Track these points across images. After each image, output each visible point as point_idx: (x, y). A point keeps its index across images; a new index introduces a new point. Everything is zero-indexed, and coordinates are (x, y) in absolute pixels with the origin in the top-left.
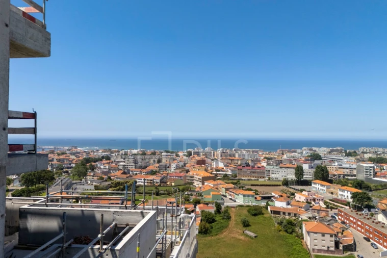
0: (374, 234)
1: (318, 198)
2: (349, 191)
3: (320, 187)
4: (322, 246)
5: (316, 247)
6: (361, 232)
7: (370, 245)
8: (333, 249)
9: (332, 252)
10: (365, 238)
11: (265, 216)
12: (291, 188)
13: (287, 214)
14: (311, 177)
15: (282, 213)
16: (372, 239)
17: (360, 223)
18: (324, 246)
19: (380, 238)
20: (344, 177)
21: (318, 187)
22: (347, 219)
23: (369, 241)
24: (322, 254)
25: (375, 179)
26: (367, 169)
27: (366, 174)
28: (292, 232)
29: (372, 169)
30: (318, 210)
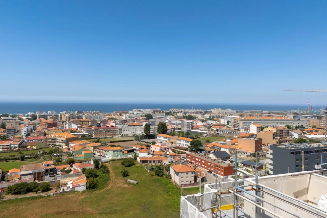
0: (215, 168)
1: (168, 148)
2: (184, 140)
3: (163, 139)
4: (187, 181)
5: (183, 183)
6: (204, 168)
7: (213, 176)
8: (193, 182)
9: (193, 184)
10: (208, 172)
11: (136, 165)
12: (142, 141)
13: (152, 162)
14: (153, 132)
15: (148, 162)
16: (213, 172)
17: (203, 162)
18: (188, 181)
19: (219, 170)
20: (174, 130)
21: (161, 138)
22: (194, 160)
23: (211, 173)
24: (187, 187)
25: (193, 130)
26: (188, 124)
27: (187, 128)
28: (163, 174)
29: (191, 124)
30: (174, 156)
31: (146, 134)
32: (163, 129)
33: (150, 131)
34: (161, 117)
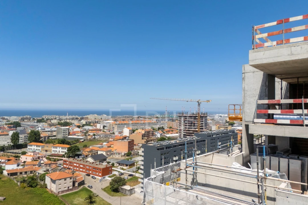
0: (93, 170)
1: (42, 156)
2: (60, 147)
3: (35, 148)
4: (65, 188)
5: (60, 190)
6: (83, 172)
7: (91, 178)
8: (71, 188)
9: (71, 190)
10: (86, 175)
11: (2, 179)
12: (8, 152)
13: (24, 173)
14: (22, 141)
15: (18, 174)
16: (91, 174)
17: (82, 166)
18: (66, 187)
19: (97, 172)
20: (48, 138)
21: (33, 147)
22: (71, 166)
23: (89, 176)
24: (65, 193)
25: (69, 137)
26: (64, 131)
27: (63, 134)
28: (37, 185)
29: (67, 130)
30: (49, 164)
31: (14, 144)
32: (35, 137)
33: (19, 140)
34: (31, 124)
